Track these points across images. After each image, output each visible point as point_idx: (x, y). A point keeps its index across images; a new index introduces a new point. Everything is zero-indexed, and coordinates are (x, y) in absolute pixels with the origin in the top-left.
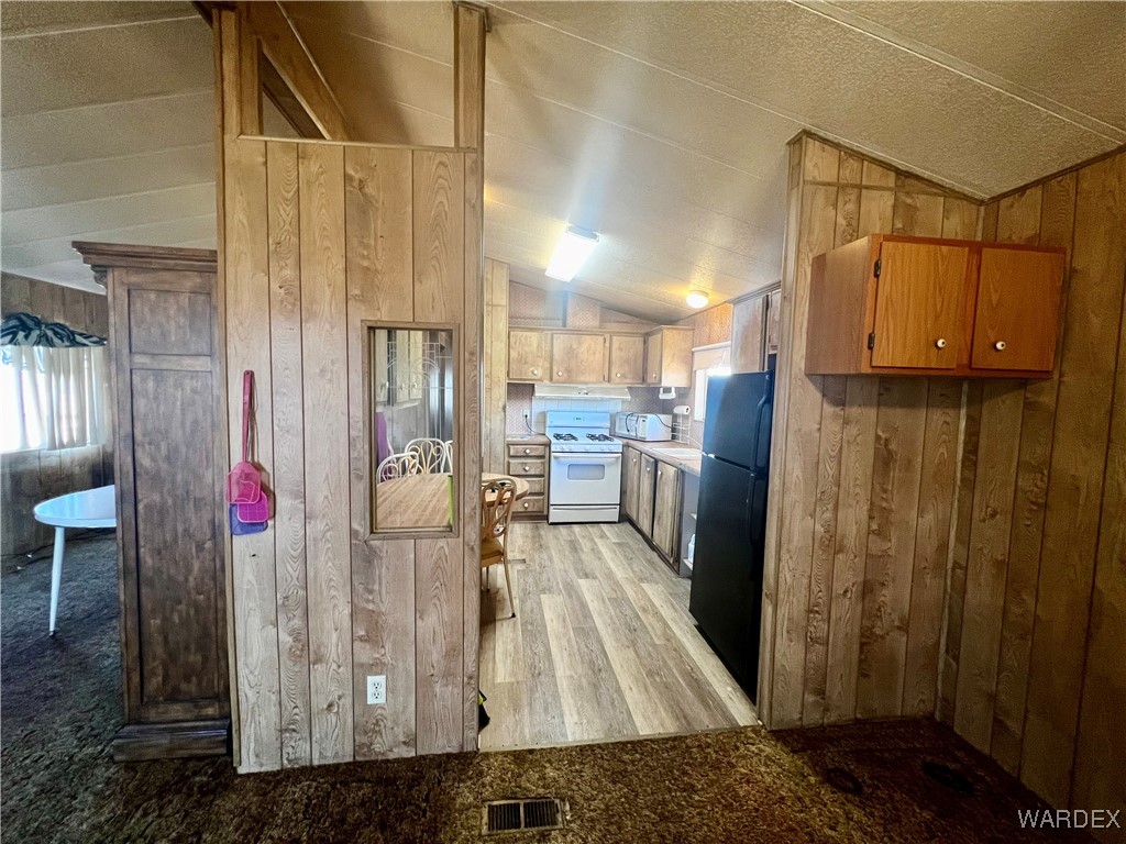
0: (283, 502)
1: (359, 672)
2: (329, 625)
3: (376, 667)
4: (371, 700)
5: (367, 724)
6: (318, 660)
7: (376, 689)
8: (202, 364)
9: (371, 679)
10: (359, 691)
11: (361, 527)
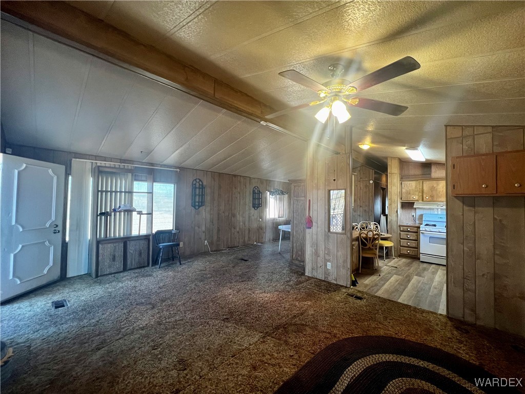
0: (314, 224)
1: (326, 261)
2: (321, 249)
3: (329, 261)
4: (328, 268)
5: (327, 273)
6: (319, 256)
7: (329, 265)
8: (303, 198)
9: (328, 263)
10: (326, 265)
11: (327, 230)
